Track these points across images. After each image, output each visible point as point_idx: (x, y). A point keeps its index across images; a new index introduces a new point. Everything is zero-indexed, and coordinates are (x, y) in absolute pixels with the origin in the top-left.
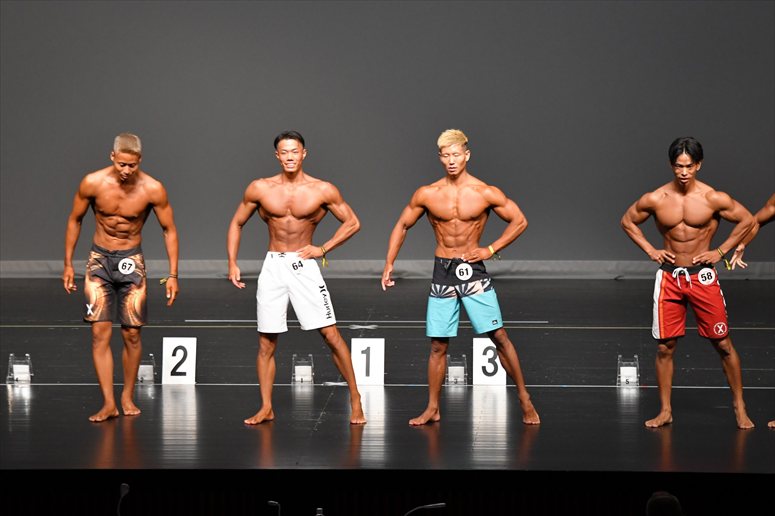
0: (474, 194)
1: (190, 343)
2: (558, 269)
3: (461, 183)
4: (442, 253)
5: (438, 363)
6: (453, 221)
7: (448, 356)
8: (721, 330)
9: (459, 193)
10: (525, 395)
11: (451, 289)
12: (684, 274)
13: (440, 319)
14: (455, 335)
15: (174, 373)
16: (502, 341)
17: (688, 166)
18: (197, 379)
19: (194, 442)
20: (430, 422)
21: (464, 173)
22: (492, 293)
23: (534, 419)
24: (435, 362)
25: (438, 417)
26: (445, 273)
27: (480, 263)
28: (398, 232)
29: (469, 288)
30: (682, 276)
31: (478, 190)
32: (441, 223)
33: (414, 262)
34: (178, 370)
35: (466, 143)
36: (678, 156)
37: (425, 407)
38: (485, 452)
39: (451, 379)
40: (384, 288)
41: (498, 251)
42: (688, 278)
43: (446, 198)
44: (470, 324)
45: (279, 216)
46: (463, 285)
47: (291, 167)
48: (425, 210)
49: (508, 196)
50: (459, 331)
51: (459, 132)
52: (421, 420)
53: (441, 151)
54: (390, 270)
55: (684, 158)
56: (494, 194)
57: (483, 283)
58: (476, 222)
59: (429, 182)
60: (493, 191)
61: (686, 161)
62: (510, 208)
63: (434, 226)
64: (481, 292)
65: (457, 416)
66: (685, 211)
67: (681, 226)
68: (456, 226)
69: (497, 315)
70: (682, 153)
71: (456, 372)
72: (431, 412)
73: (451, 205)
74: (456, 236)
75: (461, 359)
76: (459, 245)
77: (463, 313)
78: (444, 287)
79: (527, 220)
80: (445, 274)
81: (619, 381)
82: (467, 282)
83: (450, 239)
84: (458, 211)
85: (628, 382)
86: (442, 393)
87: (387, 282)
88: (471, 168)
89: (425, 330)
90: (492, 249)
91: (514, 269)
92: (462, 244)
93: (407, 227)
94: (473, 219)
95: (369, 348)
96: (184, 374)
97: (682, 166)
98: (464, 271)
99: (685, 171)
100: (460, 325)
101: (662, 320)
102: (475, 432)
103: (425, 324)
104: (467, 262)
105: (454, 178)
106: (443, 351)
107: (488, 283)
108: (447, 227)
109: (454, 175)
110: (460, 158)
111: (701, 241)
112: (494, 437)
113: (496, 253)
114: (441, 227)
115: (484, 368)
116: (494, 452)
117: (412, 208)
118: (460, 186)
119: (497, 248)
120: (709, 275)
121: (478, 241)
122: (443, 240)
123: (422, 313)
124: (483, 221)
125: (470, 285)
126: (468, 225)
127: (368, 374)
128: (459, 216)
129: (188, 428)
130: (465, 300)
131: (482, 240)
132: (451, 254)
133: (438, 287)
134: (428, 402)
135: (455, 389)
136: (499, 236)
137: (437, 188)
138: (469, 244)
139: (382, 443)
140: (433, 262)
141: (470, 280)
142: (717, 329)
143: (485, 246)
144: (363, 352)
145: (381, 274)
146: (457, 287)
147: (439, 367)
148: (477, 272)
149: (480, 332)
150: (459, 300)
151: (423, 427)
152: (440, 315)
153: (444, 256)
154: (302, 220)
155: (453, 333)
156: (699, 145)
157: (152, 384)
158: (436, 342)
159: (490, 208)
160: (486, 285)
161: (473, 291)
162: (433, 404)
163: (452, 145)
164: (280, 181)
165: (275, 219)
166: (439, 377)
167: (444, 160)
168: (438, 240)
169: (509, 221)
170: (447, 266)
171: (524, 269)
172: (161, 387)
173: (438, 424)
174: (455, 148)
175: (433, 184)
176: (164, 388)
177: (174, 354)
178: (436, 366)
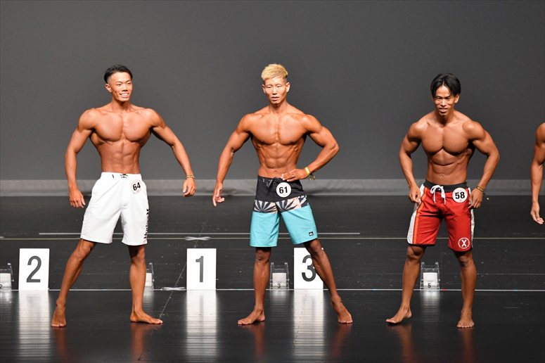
0: (293, 121)
1: (44, 254)
2: (368, 187)
3: (282, 111)
4: (264, 173)
5: (262, 270)
6: (274, 145)
7: (272, 264)
8: (464, 244)
9: (280, 120)
10: (337, 298)
11: (272, 204)
12: (441, 191)
13: (262, 231)
14: (276, 245)
15: (29, 280)
16: (316, 251)
17: (447, 98)
18: (50, 286)
19: (47, 342)
20: (256, 322)
21: (285, 103)
22: (308, 208)
23: (347, 318)
24: (259, 269)
25: (263, 318)
26: (267, 190)
27: (297, 182)
28: (226, 155)
29: (288, 204)
30: (439, 193)
31: (296, 118)
32: (264, 146)
33: (242, 181)
34: (33, 278)
35: (286, 76)
36: (438, 87)
37: (252, 309)
38: (305, 348)
39: (275, 284)
40: (215, 204)
41: (313, 172)
42: (443, 195)
43: (268, 125)
44: (289, 236)
45: (115, 140)
46: (283, 202)
47: (124, 97)
48: (251, 135)
49: (323, 124)
50: (279, 241)
51: (280, 66)
52: (248, 321)
53: (264, 83)
54: (220, 188)
55: (444, 90)
56: (310, 122)
57: (301, 200)
58: (295, 146)
59: (253, 110)
60: (309, 118)
61: (445, 93)
62: (324, 135)
63: (257, 149)
64: (299, 207)
65: (280, 317)
66: (444, 139)
67: (442, 152)
68: (277, 149)
69: (313, 228)
70: (441, 85)
71: (279, 278)
72: (257, 314)
73: (273, 131)
74: (277, 158)
75: (283, 266)
76: (280, 166)
77: (282, 226)
78: (266, 203)
79: (339, 146)
80: (267, 192)
81: (422, 285)
82: (286, 199)
83: (272, 161)
84: (279, 137)
85: (429, 286)
86: (267, 297)
87: (217, 198)
88: (291, 98)
89: (249, 241)
90: (308, 171)
91: (330, 187)
92: (283, 165)
93: (234, 150)
94: (292, 143)
95: (202, 257)
96: (38, 281)
97: (441, 98)
98: (284, 189)
99: (444, 102)
100: (279, 236)
101: (416, 228)
102: (296, 331)
103: (249, 236)
104: (285, 181)
105: (276, 107)
106: (265, 260)
107: (305, 199)
108: (270, 150)
109: (276, 104)
110: (282, 89)
111: (459, 164)
112: (313, 335)
113: (311, 174)
114: (264, 150)
115: (304, 274)
116: (313, 348)
117: (239, 134)
118: (281, 114)
119: (312, 170)
120: (462, 194)
121: (296, 163)
122: (265, 161)
123: (246, 225)
124: (300, 146)
125: (289, 201)
126: (288, 148)
127: (201, 280)
128: (279, 141)
129: (42, 329)
130: (285, 214)
131: (299, 162)
132: (273, 174)
133: (261, 202)
134: (255, 304)
135: (278, 293)
136: (314, 159)
137: (260, 116)
138: (289, 166)
139: (214, 341)
140: (257, 181)
141: (289, 197)
142: (461, 243)
143: (303, 168)
144: (197, 261)
145: (213, 192)
146: (278, 203)
147: (263, 273)
148: (295, 190)
149: (298, 242)
150: (279, 215)
151: (250, 326)
152: (262, 227)
153: (266, 176)
154: (134, 143)
155: (273, 244)
156: (457, 81)
157: (10, 290)
158: (260, 251)
159: (307, 134)
160: (303, 202)
161: (292, 206)
162: (259, 306)
163: (274, 79)
164: (111, 110)
165: (111, 143)
166: (263, 283)
167: (268, 91)
168: (260, 160)
169: (323, 146)
170: (268, 185)
171: (338, 187)
172: (18, 292)
173: (263, 324)
174: (278, 80)
175: (257, 113)
176: (20, 293)
177: (30, 263)
178: (261, 273)
